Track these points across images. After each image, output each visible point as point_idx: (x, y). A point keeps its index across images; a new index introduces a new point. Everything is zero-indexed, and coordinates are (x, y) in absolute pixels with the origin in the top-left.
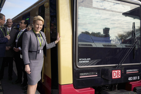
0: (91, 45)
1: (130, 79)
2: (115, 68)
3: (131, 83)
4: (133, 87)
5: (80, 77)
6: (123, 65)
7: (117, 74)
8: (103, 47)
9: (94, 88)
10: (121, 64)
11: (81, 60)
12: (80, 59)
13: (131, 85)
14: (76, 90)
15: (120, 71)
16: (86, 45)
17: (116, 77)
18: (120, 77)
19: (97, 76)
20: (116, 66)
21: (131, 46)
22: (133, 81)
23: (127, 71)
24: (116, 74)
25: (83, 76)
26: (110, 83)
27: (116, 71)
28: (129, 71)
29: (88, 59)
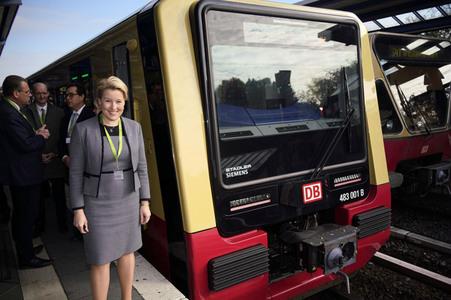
0: (249, 133)
1: (343, 198)
2: (308, 179)
3: (346, 206)
4: (351, 215)
5: (232, 210)
6: (325, 168)
7: (315, 192)
8: (277, 133)
9: (265, 229)
10: (321, 167)
11: (231, 172)
12: (228, 170)
13: (346, 211)
14: (225, 240)
15: (319, 185)
16: (238, 134)
17: (313, 198)
18: (320, 197)
19: (269, 201)
20: (310, 174)
21: (341, 123)
22: (351, 201)
23: (336, 181)
24: (312, 193)
25: (237, 206)
26: (300, 212)
27: (311, 186)
28: (339, 182)
29: (245, 167)
